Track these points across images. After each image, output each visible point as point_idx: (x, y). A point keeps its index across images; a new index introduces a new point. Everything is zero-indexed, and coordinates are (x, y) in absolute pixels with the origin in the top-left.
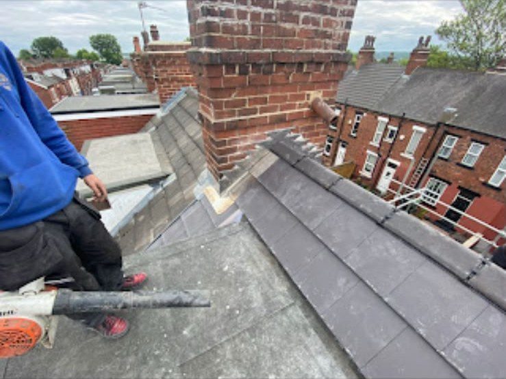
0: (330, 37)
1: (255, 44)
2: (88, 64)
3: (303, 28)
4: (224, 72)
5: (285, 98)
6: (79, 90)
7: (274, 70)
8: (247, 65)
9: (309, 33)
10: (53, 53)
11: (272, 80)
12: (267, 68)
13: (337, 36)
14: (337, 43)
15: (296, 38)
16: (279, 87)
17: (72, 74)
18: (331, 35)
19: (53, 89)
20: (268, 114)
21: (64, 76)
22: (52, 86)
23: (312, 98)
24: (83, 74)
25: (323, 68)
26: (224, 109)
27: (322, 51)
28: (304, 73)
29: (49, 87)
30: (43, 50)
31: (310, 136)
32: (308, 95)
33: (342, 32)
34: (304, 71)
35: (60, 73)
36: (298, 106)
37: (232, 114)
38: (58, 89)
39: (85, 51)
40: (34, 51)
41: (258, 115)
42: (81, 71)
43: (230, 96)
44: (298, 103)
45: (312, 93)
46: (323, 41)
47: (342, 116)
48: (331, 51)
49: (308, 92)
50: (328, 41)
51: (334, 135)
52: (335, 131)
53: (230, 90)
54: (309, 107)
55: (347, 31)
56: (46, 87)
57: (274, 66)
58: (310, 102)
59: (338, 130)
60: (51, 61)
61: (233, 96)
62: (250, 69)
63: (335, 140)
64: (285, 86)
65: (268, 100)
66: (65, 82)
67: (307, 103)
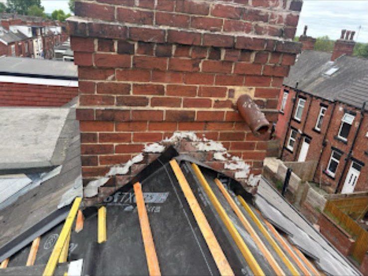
0: (265, 19)
1: (146, 18)
2: (60, 26)
3: (219, 5)
4: (96, 48)
5: (193, 92)
6: (41, 51)
7: (173, 52)
8: (131, 42)
9: (230, 12)
10: (29, 9)
11: (170, 66)
12: (162, 49)
13: (277, 19)
14: (278, 27)
15: (209, 16)
16: (182, 76)
17: (39, 34)
18: (267, 16)
19: (13, 46)
20: (163, 108)
21: (30, 35)
22: (12, 43)
23: (237, 95)
24: (51, 35)
25: (253, 57)
26: (96, 93)
27: (252, 35)
28: (223, 62)
29: (10, 44)
30: (19, 6)
31: (236, 146)
32: (232, 91)
33: (285, 14)
34: (222, 58)
35: (26, 31)
36: (213, 103)
37: (109, 101)
38: (20, 47)
39: (61, 12)
40: (10, 5)
41: (149, 107)
42: (50, 32)
43: (106, 78)
44: (213, 99)
45: (237, 88)
46: (254, 23)
47: (357, 125)
48: (266, 37)
49: (229, 87)
50: (261, 24)
51: (343, 149)
52: (346, 143)
53: (105, 70)
54: (233, 107)
55: (294, 13)
56: (6, 43)
57: (174, 47)
58: (234, 101)
59: (350, 143)
60: (23, 18)
61: (110, 78)
62: (136, 47)
63: (344, 157)
64: (193, 74)
65: (165, 89)
66: (29, 41)
67: (228, 101)
